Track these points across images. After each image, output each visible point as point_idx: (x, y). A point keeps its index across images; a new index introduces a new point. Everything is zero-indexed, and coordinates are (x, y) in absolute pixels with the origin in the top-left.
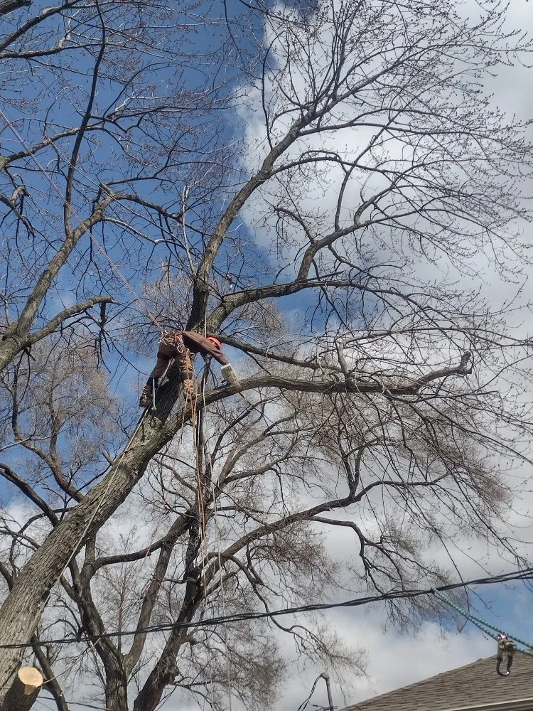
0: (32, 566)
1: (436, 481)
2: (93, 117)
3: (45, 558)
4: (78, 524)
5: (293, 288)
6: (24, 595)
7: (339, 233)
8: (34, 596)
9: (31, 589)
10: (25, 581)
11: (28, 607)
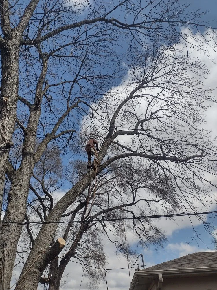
0: (59, 205)
1: (159, 200)
2: (79, 75)
3: (63, 202)
4: (74, 192)
5: (133, 133)
6: (56, 214)
7: (146, 120)
8: (59, 215)
9: (58, 212)
10: (56, 209)
11: (57, 219)
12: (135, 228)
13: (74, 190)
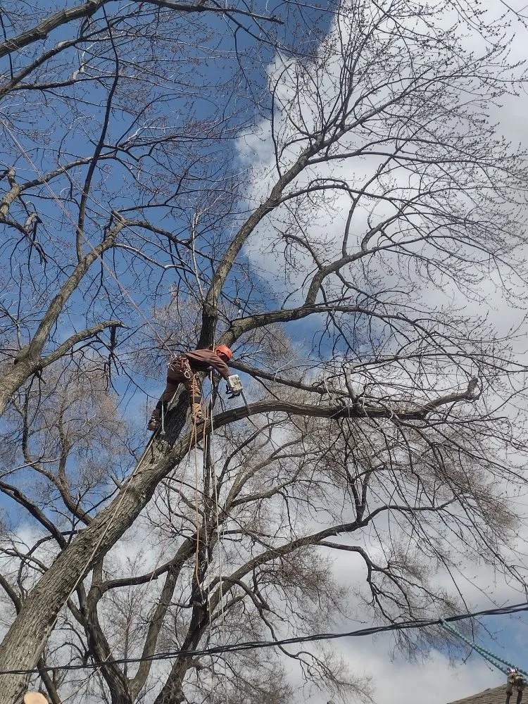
0: (40, 590)
1: (443, 506)
2: (106, 146)
3: (52, 582)
4: (85, 548)
5: (300, 313)
6: (31, 619)
7: (347, 259)
8: (41, 621)
9: (38, 614)
10: (32, 605)
11: (35, 631)
12: (377, 601)
13: (85, 539)
